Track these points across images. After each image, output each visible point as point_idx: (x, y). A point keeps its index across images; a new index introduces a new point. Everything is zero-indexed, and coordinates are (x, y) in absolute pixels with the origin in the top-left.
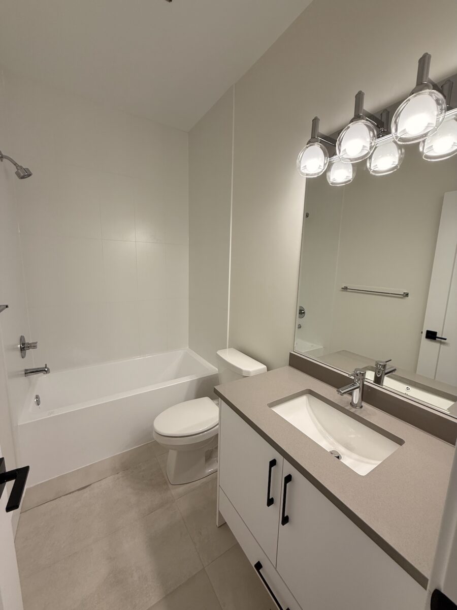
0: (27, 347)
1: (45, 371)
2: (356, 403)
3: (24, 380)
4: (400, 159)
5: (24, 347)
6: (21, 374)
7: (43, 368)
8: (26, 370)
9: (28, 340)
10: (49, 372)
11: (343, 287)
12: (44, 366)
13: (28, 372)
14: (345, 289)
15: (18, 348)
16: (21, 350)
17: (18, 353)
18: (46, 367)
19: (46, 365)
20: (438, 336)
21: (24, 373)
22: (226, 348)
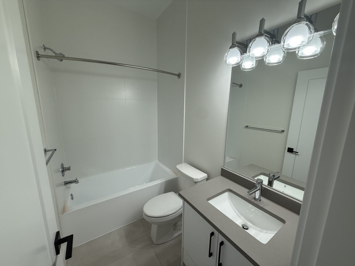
0: (65, 170)
1: (76, 182)
2: (257, 198)
3: (64, 187)
4: (284, 57)
5: (64, 170)
6: (62, 184)
7: (75, 180)
8: (65, 182)
9: (66, 166)
10: (78, 183)
11: (246, 126)
12: (75, 179)
13: (66, 183)
14: (247, 127)
15: (60, 170)
16: (62, 172)
17: (61, 174)
18: (76, 180)
19: (76, 178)
20: (294, 151)
21: (64, 183)
22: (182, 163)
